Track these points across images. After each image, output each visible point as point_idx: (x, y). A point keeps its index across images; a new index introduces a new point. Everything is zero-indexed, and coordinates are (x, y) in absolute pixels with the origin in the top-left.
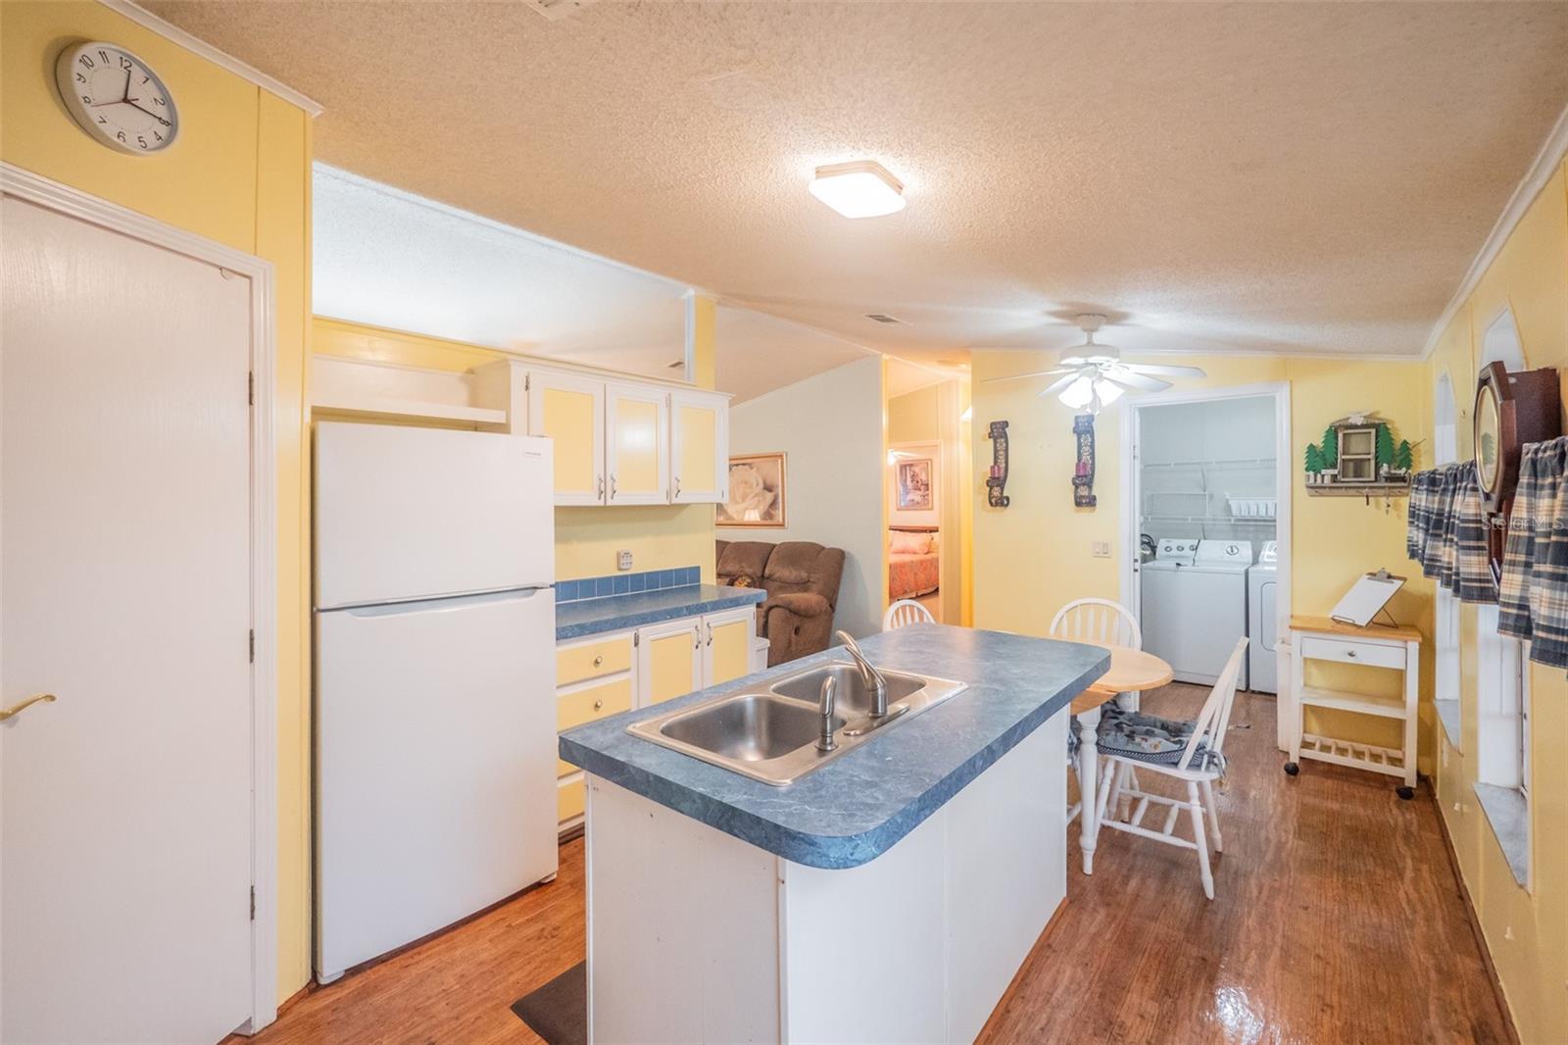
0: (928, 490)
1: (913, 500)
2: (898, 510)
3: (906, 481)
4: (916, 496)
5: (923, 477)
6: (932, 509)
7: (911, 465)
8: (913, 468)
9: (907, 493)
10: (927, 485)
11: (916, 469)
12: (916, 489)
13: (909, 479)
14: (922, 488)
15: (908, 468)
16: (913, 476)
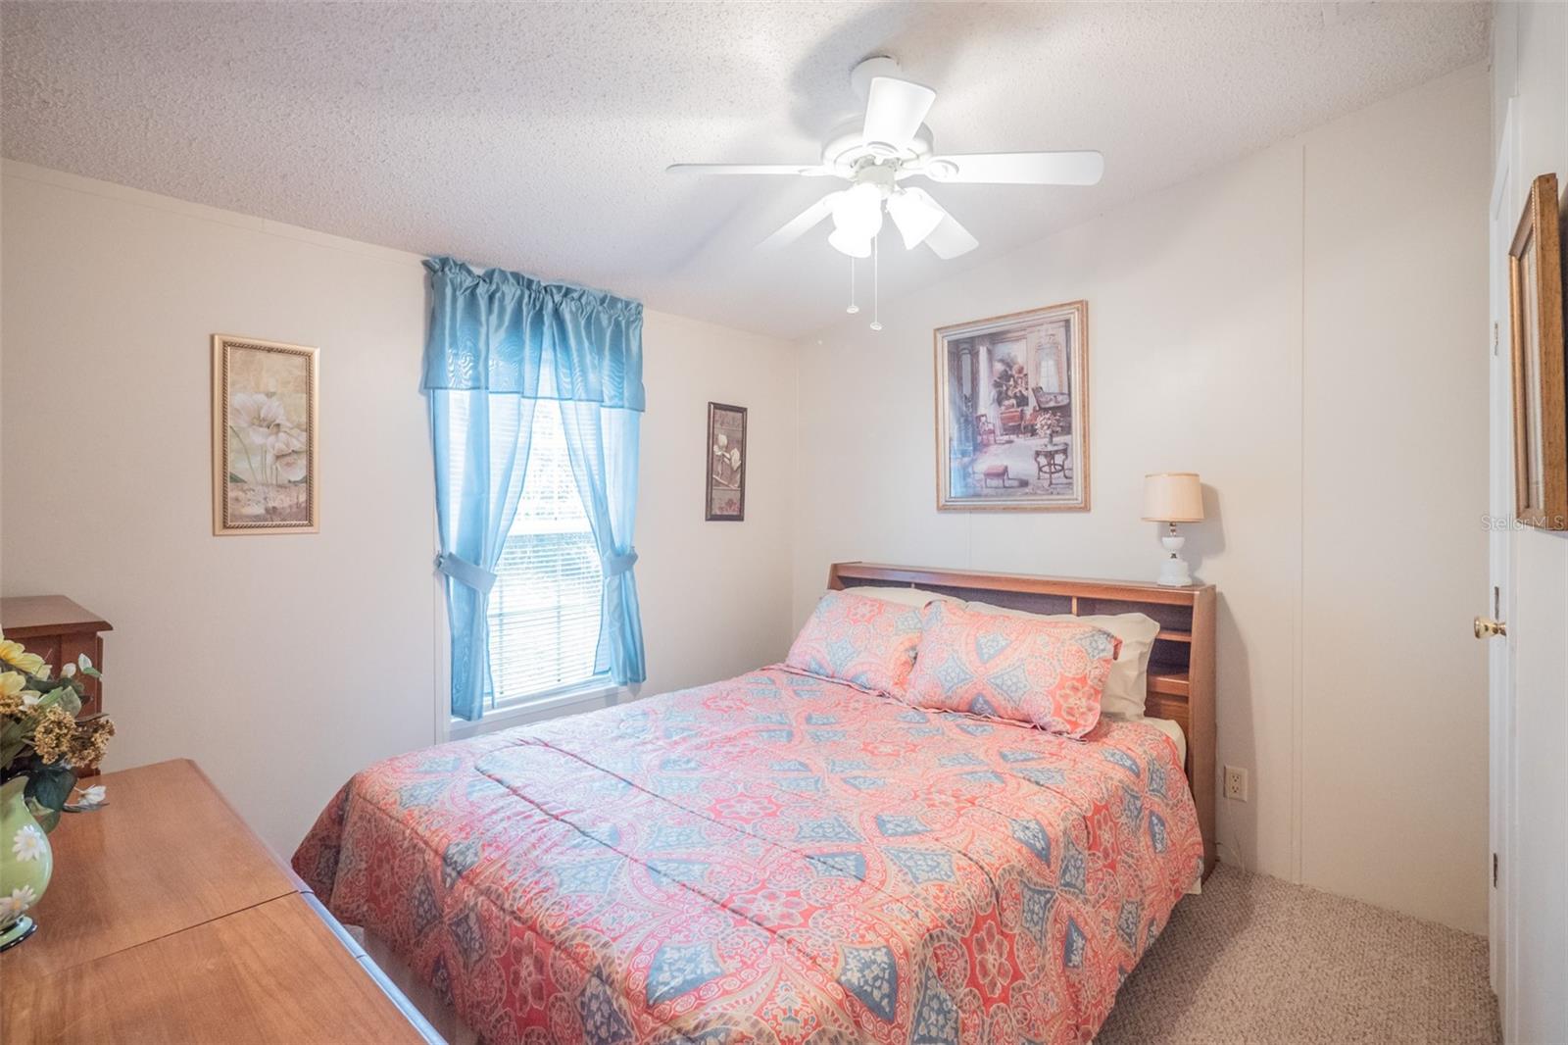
0: (1067, 430)
1: (1003, 473)
2: (943, 509)
3: (972, 399)
4: (1018, 457)
5: (1046, 378)
6: (1085, 508)
7: (995, 338)
8: (1003, 350)
9: (979, 447)
10: (1064, 411)
11: (1018, 352)
12: (1016, 430)
13: (986, 392)
14: (1041, 421)
15: (983, 351)
16: (1005, 380)
